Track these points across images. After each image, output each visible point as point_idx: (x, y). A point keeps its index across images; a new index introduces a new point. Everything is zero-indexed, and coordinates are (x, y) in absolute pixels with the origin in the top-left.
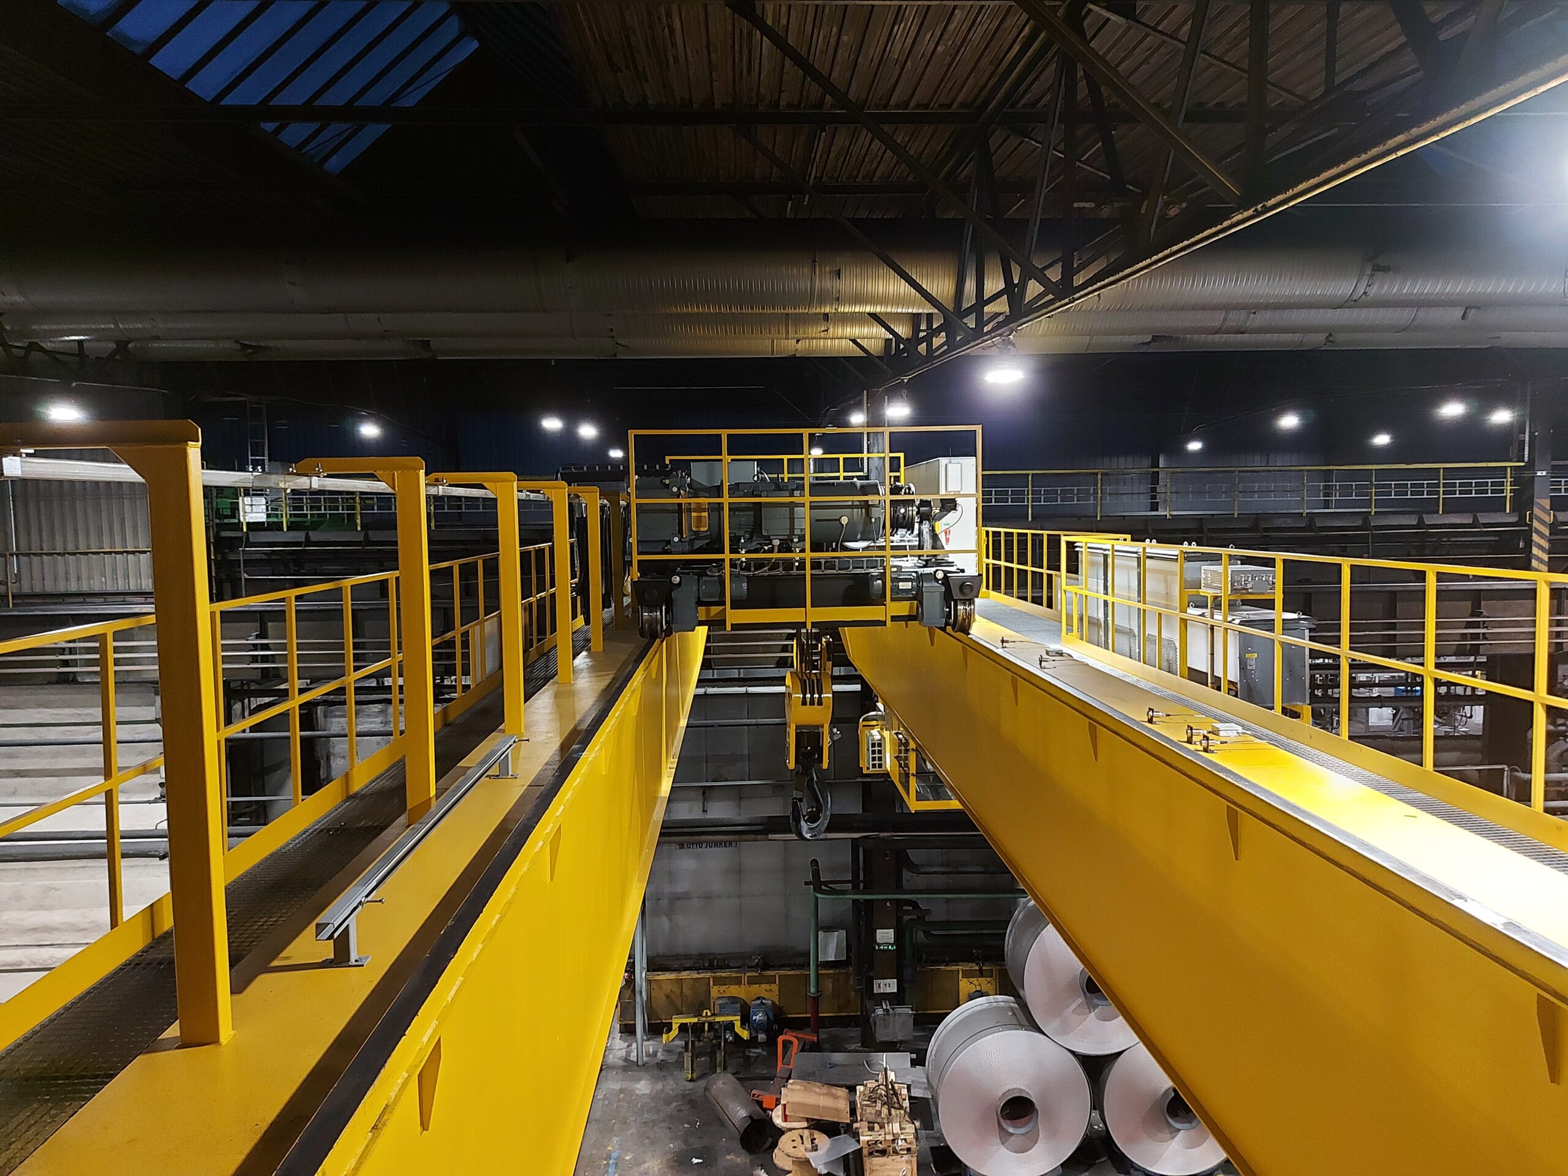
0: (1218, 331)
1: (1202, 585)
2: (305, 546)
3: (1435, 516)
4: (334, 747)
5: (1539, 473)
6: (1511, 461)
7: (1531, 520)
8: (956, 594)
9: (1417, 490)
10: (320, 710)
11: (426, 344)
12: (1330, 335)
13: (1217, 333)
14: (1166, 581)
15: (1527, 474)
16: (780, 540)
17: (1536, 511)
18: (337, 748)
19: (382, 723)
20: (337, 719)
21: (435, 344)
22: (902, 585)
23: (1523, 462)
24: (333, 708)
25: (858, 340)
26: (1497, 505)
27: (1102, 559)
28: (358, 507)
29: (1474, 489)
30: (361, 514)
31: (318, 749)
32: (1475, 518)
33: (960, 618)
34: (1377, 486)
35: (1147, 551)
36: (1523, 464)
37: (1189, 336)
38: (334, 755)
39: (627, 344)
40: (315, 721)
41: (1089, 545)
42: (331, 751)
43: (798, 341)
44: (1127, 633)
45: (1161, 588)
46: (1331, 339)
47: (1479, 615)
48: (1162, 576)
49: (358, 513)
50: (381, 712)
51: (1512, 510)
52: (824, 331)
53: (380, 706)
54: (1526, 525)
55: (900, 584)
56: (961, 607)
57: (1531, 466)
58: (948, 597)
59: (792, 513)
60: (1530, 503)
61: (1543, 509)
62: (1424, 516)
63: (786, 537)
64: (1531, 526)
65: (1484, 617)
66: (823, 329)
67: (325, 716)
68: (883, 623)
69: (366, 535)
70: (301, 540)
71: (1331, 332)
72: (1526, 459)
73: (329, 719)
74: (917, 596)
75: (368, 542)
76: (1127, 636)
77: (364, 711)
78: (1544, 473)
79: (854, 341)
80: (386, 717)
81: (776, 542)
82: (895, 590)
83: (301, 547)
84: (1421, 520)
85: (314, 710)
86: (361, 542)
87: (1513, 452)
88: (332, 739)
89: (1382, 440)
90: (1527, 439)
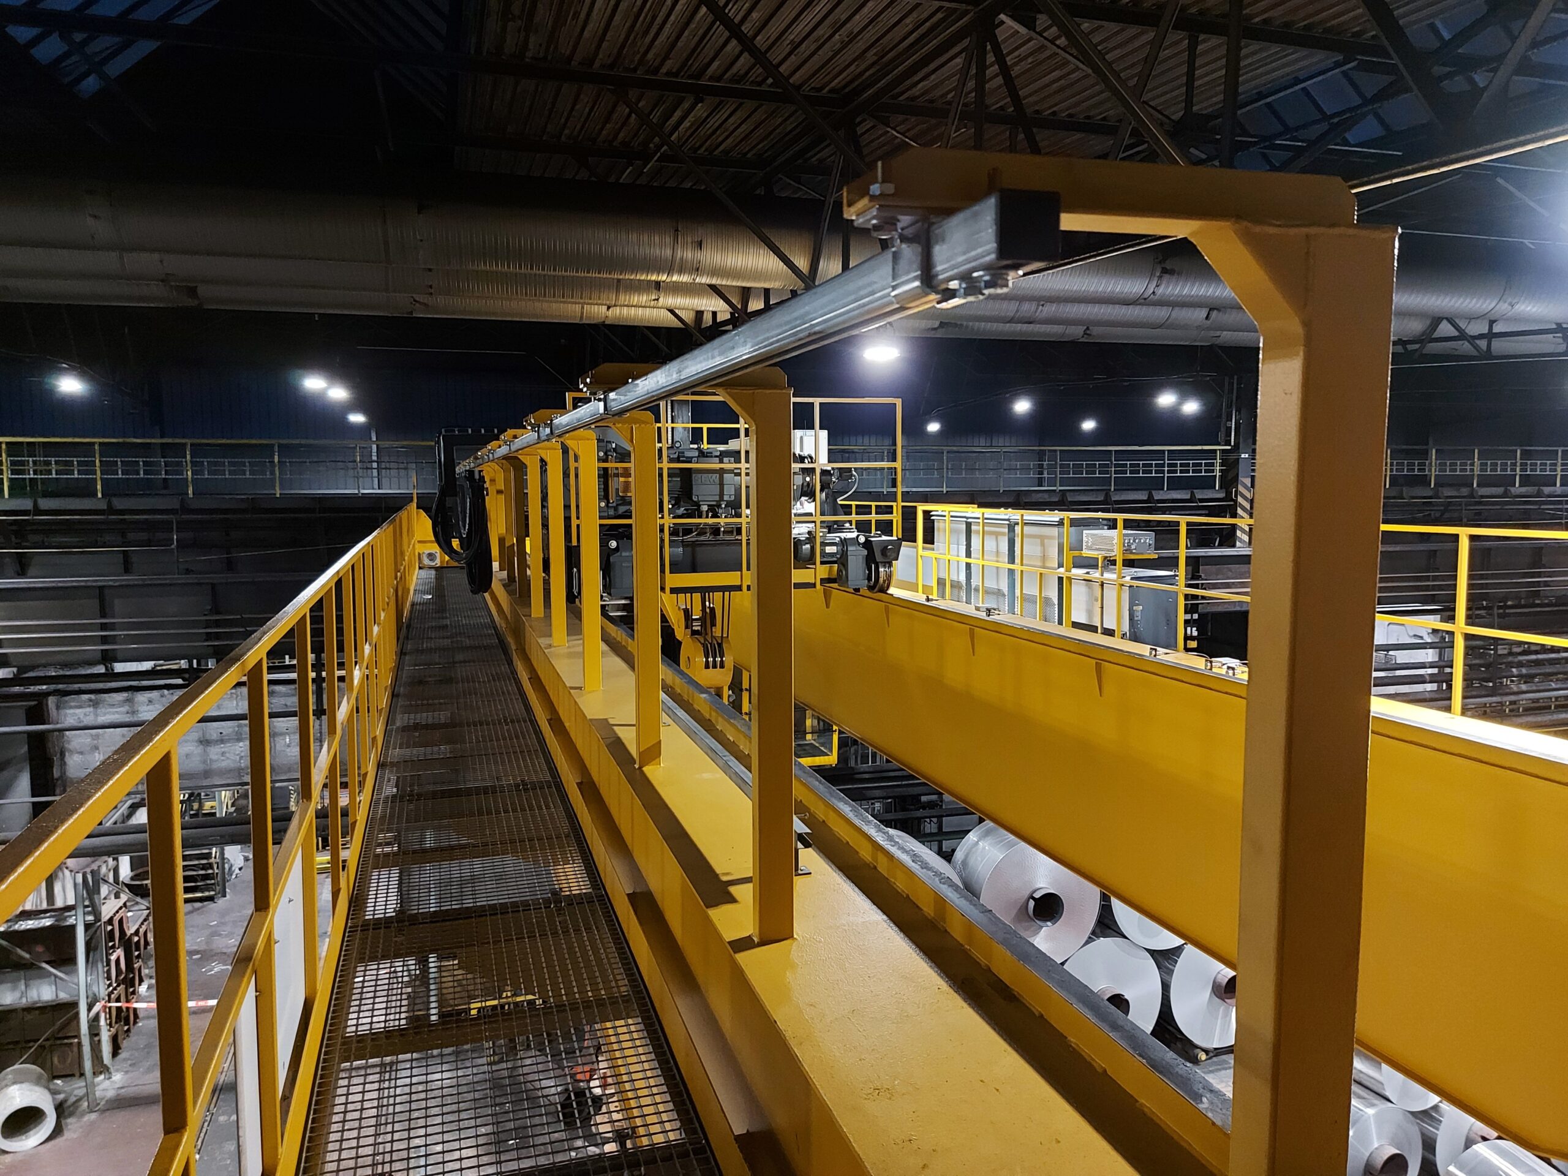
0: (1011, 321)
1: (1084, 547)
2: (34, 515)
3: (1161, 492)
4: (69, 742)
5: (1243, 456)
6: (1219, 444)
7: (1236, 496)
8: (879, 557)
9: (1147, 469)
10: (51, 701)
11: (192, 292)
12: (1088, 328)
13: (1009, 322)
14: (1043, 544)
15: (1233, 457)
16: (708, 505)
17: (1241, 488)
18: (72, 743)
19: (128, 713)
20: (71, 711)
21: (203, 290)
22: (829, 549)
23: (1230, 445)
24: (67, 698)
25: (677, 311)
26: (1208, 483)
27: (964, 526)
28: (98, 472)
29: (1191, 469)
30: (101, 479)
31: (50, 745)
32: (1192, 494)
33: (881, 580)
34: (1116, 466)
35: (1025, 518)
36: (1229, 448)
37: (971, 324)
38: (70, 751)
39: (426, 301)
40: (46, 714)
41: (952, 514)
42: (66, 746)
43: (609, 308)
44: (993, 593)
45: (1038, 551)
46: (1088, 332)
47: (1199, 578)
48: (1038, 541)
49: (98, 478)
50: (128, 700)
51: (1221, 487)
52: (654, 300)
53: (125, 695)
54: (1232, 500)
55: (827, 548)
56: (881, 570)
57: (1236, 448)
58: (870, 559)
59: (721, 479)
60: (1235, 481)
61: (1245, 487)
62: (1153, 492)
63: (714, 503)
64: (1236, 501)
65: (1203, 580)
66: (653, 298)
67: (58, 708)
68: (814, 585)
69: (109, 504)
70: (29, 508)
71: (1088, 324)
72: (1232, 444)
73: (62, 712)
74: (842, 560)
75: (111, 510)
76: (995, 597)
77: (105, 701)
78: (1247, 456)
79: (672, 311)
80: (132, 706)
81: (705, 508)
82: (823, 554)
83: (29, 515)
84: (1150, 496)
85: (45, 701)
86: (104, 510)
87: (1221, 436)
88: (67, 733)
89: (1089, 425)
90: (1233, 426)
